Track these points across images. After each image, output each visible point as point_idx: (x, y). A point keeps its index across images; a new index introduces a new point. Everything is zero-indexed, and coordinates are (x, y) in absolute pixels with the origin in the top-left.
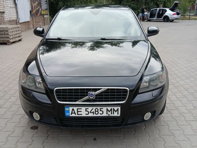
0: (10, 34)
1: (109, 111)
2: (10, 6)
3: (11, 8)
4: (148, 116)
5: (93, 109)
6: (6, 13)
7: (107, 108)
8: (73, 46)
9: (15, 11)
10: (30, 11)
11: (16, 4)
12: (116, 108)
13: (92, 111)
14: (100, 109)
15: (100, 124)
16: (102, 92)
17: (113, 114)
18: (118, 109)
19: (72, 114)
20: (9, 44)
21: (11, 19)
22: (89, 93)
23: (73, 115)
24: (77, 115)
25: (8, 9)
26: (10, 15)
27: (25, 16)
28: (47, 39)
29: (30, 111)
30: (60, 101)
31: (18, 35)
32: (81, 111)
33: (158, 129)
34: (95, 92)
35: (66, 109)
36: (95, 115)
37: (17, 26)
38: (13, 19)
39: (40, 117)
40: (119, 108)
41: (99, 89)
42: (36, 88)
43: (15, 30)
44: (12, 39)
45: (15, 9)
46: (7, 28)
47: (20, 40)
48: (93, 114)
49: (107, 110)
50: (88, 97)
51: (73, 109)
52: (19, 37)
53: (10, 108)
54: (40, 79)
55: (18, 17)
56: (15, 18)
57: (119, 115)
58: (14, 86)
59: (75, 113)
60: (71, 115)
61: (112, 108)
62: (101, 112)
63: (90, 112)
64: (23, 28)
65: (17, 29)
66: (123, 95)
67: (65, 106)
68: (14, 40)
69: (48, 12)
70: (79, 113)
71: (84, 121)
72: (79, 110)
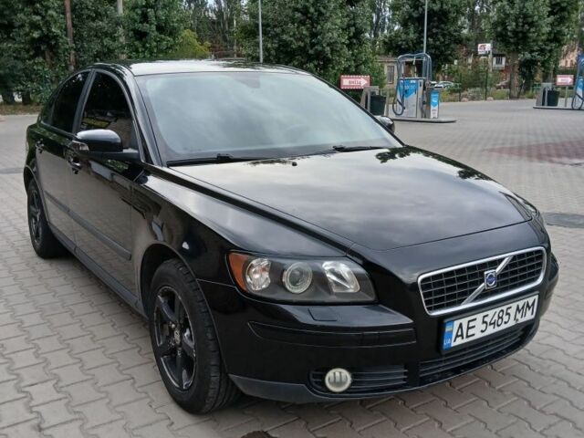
1: (519, 312)
5: (494, 313)
7: (519, 303)
12: (530, 300)
13: (493, 321)
14: (507, 309)
17: (525, 315)
18: (534, 300)
22: (487, 275)
23: (458, 341)
24: (464, 340)
30: (430, 309)
32: (474, 327)
34: (495, 269)
35: (447, 329)
36: (497, 329)
40: (536, 298)
41: (501, 260)
48: (495, 327)
49: (518, 308)
50: (483, 284)
51: (460, 326)
57: (534, 316)
59: (462, 335)
60: (453, 345)
61: (526, 300)
62: (507, 318)
63: (490, 324)
67: (446, 321)
70: (470, 332)
72: (471, 324)
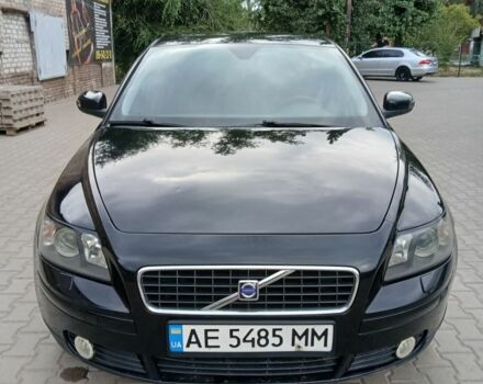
0: (15, 108)
1: (300, 338)
2: (16, 36)
3: (18, 42)
4: (406, 346)
5: (252, 330)
6: (6, 56)
7: (295, 327)
8: (177, 141)
9: (29, 50)
10: (67, 52)
11: (30, 33)
12: (320, 329)
13: (249, 338)
14: (274, 330)
15: (270, 371)
16: (280, 281)
17: (312, 344)
18: (326, 330)
19: (191, 345)
20: (12, 133)
21: (18, 71)
22: (242, 284)
23: (194, 348)
24: (204, 349)
25: (12, 45)
26: (16, 60)
27: (53, 63)
28: (113, 124)
29: (65, 332)
30: (156, 305)
31: (35, 112)
32: (217, 338)
33: (428, 377)
34: (260, 280)
35: (173, 331)
36: (257, 349)
37: (32, 88)
38: (23, 70)
39: (94, 349)
40: (331, 328)
41: (271, 272)
42: (85, 264)
43: (27, 97)
44: (21, 120)
45: (28, 45)
46: (8, 92)
47: (39, 124)
48: (253, 346)
49: (294, 333)
50: (236, 294)
51: (193, 332)
52: (38, 115)
53: (9, 313)
54: (96, 240)
55: (35, 67)
56: (27, 69)
57: (329, 348)
58: (20, 248)
59: (198, 342)
60: (186, 350)
61: (310, 327)
62: (277, 341)
63: (245, 340)
64: (47, 93)
65: (33, 96)
66: (341, 289)
67: (170, 322)
68: (24, 124)
69: (111, 54)
70: (210, 342)
71: (225, 366)
72: (210, 334)
